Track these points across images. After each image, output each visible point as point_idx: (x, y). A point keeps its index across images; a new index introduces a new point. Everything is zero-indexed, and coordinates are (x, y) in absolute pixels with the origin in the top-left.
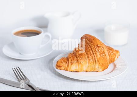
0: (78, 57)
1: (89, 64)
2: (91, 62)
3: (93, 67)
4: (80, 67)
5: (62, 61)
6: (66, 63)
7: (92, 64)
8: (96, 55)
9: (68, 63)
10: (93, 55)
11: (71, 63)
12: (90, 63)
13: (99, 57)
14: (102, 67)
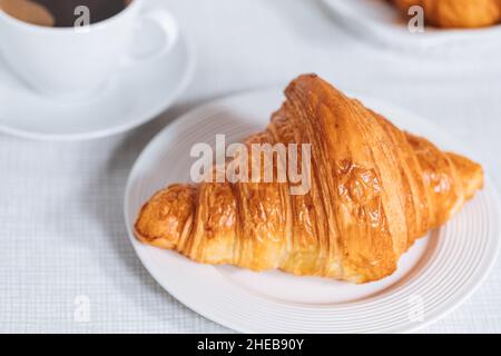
0: (245, 206)
1: (298, 248)
2: (304, 241)
3: (318, 262)
4: (251, 255)
5: (166, 210)
6: (185, 222)
7: (312, 248)
8: (334, 211)
9: (194, 225)
10: (319, 210)
11: (208, 229)
12: (302, 245)
13: (346, 226)
14: (360, 270)
